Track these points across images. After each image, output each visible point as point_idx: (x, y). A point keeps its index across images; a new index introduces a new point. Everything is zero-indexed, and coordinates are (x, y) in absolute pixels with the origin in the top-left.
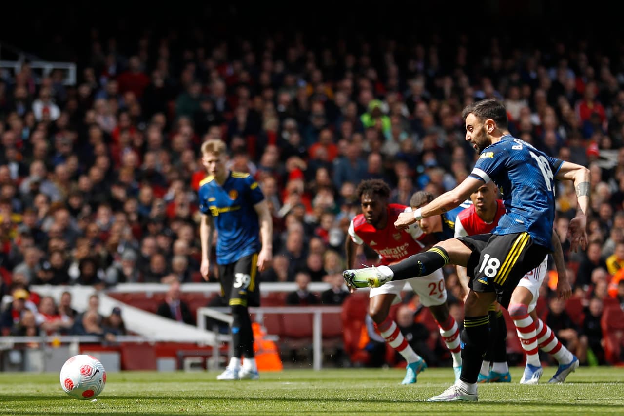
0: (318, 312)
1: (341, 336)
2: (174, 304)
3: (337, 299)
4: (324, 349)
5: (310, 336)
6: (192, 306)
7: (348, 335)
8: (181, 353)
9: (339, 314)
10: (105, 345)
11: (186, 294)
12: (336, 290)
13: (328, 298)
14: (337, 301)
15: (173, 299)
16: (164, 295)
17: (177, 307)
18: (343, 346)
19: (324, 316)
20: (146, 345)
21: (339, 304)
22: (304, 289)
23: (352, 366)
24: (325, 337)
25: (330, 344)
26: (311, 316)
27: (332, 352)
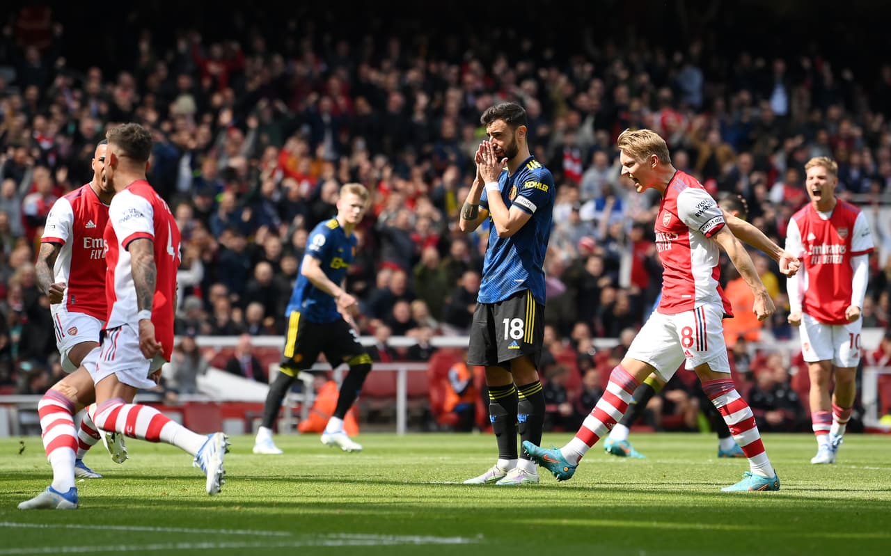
0: (403, 369)
1: (427, 395)
2: (244, 359)
3: (424, 355)
4: (408, 411)
5: (393, 395)
6: (264, 363)
7: (435, 395)
8: (249, 414)
9: (425, 372)
10: (167, 404)
11: (259, 348)
12: (423, 345)
13: (414, 354)
14: (424, 357)
15: (244, 354)
16: (233, 348)
17: (248, 363)
18: (430, 407)
19: (410, 374)
20: (212, 404)
21: (426, 360)
22: (385, 343)
23: (440, 430)
24: (410, 397)
25: (416, 404)
26: (395, 374)
27: (418, 413)
